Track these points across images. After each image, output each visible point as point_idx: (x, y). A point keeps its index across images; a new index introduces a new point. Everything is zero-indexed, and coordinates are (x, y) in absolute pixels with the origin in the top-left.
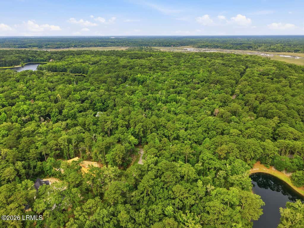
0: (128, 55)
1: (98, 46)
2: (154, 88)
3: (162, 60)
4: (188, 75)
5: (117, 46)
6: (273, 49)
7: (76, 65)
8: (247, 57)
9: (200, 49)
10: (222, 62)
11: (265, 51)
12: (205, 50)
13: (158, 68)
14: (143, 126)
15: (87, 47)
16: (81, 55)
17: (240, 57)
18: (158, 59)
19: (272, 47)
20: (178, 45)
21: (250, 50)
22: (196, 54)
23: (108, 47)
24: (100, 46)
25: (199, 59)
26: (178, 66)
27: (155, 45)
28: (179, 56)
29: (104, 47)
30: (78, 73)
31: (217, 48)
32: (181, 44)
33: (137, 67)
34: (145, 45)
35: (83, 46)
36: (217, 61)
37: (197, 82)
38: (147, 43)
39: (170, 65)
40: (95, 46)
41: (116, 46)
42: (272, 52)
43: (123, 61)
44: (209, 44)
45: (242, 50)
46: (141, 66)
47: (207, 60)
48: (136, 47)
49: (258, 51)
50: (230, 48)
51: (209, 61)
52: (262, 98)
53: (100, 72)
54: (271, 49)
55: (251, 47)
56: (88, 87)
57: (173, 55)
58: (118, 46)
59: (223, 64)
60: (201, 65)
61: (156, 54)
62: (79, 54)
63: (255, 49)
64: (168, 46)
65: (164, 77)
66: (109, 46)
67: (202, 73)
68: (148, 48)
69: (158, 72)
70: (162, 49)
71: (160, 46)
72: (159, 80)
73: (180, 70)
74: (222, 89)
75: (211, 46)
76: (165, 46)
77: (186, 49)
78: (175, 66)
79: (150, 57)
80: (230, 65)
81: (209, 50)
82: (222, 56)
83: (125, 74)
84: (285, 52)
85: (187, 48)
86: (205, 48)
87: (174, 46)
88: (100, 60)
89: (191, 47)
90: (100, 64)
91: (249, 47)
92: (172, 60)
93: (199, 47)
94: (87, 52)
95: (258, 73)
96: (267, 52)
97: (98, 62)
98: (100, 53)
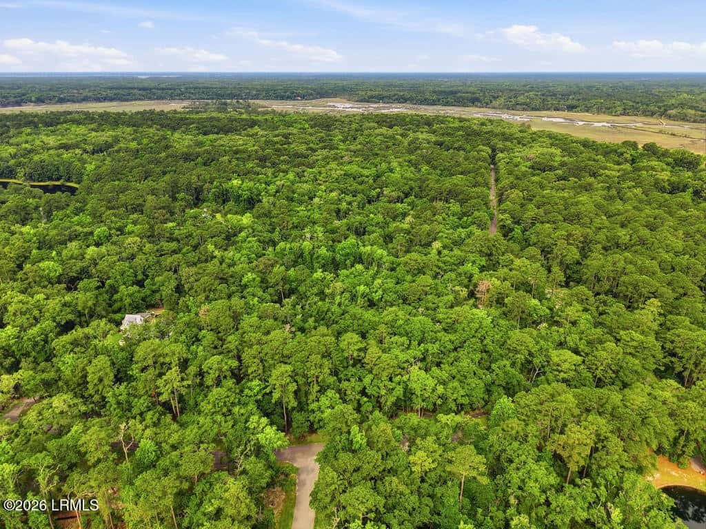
0: (193, 123)
1: (105, 99)
2: (288, 222)
3: (286, 136)
4: (367, 177)
5: (158, 99)
6: (523, 104)
7: (45, 156)
8: (483, 124)
9: (366, 105)
10: (433, 138)
11: (508, 109)
12: (378, 107)
13: (282, 158)
15: (74, 102)
16: (59, 127)
17: (468, 123)
18: (277, 132)
19: (521, 99)
20: (311, 94)
21: (477, 106)
22: (365, 118)
23: (133, 102)
24: (111, 100)
25: (377, 131)
26: (332, 152)
27: (256, 97)
28: (326, 123)
29: (122, 101)
30: (50, 179)
31: (403, 103)
32: (318, 94)
33: (226, 158)
34: (232, 96)
35: (62, 101)
36: (421, 136)
37: (395, 195)
38: (236, 92)
39: (314, 150)
40: (98, 100)
41: (155, 99)
42: (525, 110)
43: (182, 141)
44: (385, 94)
45: (459, 106)
46: (236, 152)
47: (397, 134)
48: (210, 101)
49: (494, 108)
50: (434, 103)
51: (402, 135)
53: (119, 176)
54: (520, 105)
55: (477, 100)
56: (85, 230)
57: (312, 123)
58: (160, 98)
59: (440, 144)
60: (388, 147)
61: (266, 120)
62: (52, 122)
63: (487, 105)
64: (288, 98)
65: (306, 186)
66: (136, 100)
67: (399, 171)
68: (241, 104)
69: (286, 172)
70: (278, 106)
71: (267, 98)
72: (296, 195)
73: (342, 164)
74: (465, 214)
75: (389, 97)
76: (282, 98)
77: (334, 106)
78: (325, 152)
79: (252, 127)
80: (456, 145)
81: (388, 108)
83: (194, 178)
84: (548, 109)
85: (336, 102)
86: (376, 103)
87: (303, 97)
88: (117, 140)
89: (344, 100)
90: (118, 151)
91: (474, 101)
92: (311, 135)
93: (361, 101)
94: (76, 116)
95: (529, 164)
96: (513, 110)
97: (111, 146)
98: (116, 120)
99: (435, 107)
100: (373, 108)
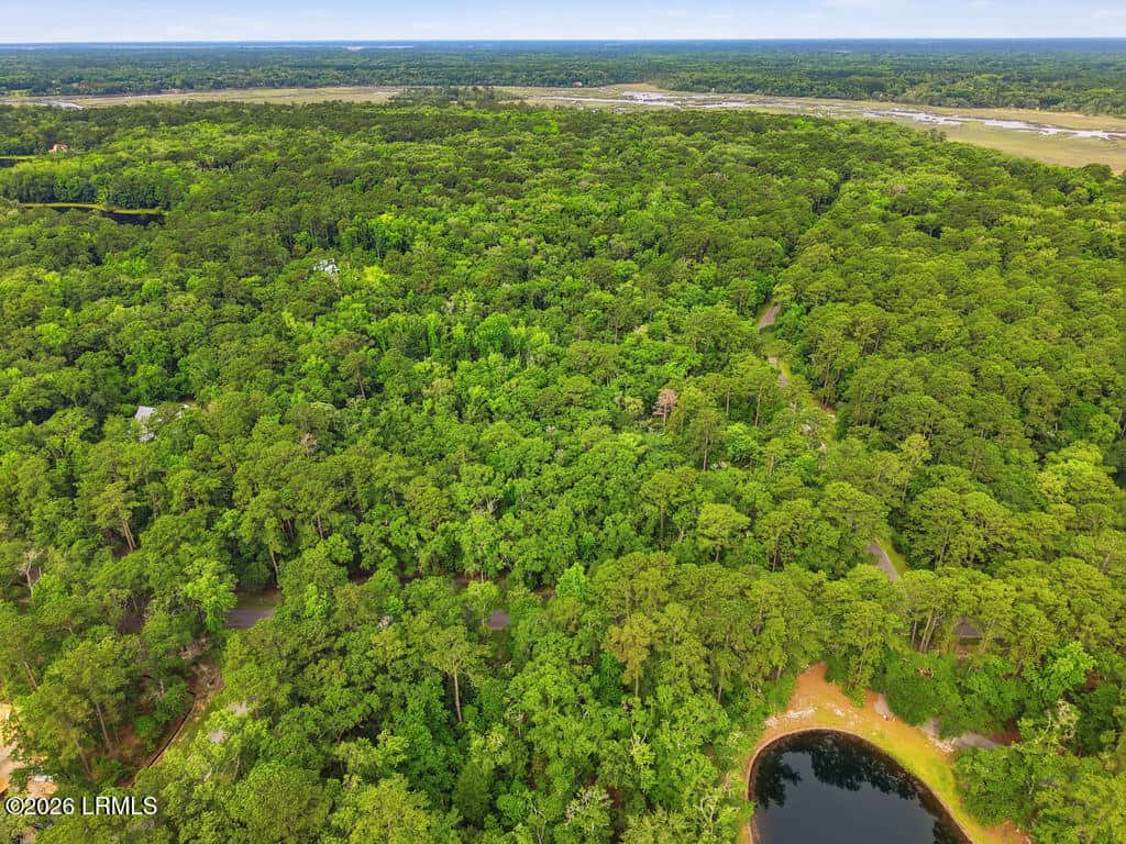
0: (377, 123)
1: (282, 84)
2: (429, 282)
3: (509, 147)
4: (599, 215)
5: (359, 84)
6: (960, 95)
7: (139, 171)
8: (854, 131)
9: (685, 95)
10: (749, 152)
11: (931, 104)
12: (705, 100)
13: (480, 181)
14: (275, 506)
15: (236, 87)
16: (186, 126)
17: (827, 129)
18: (496, 140)
19: (959, 87)
20: (601, 77)
21: (876, 98)
22: (659, 117)
23: (318, 90)
24: (292, 85)
25: (662, 140)
26: (567, 174)
27: (511, 82)
29: (309, 87)
31: (751, 92)
32: (612, 76)
33: (393, 181)
34: (475, 80)
35: (218, 86)
36: (732, 149)
37: (625, 246)
38: (479, 73)
39: (537, 169)
40: (271, 85)
41: (354, 84)
42: (960, 105)
43: (348, 150)
44: (723, 76)
45: (845, 99)
46: (413, 172)
47: (693, 146)
48: (432, 88)
49: (907, 102)
50: (802, 93)
51: (701, 148)
52: (874, 331)
53: (226, 203)
54: (955, 96)
55: (881, 88)
57: (563, 124)
58: (363, 82)
59: (754, 163)
60: (665, 167)
61: (497, 119)
62: (179, 118)
63: (894, 97)
64: (562, 83)
65: (490, 227)
66: (327, 85)
67: (657, 204)
68: (480, 92)
69: (471, 203)
70: (536, 97)
71: (528, 83)
72: (467, 241)
73: (569, 194)
74: (719, 282)
75: (727, 83)
76: (552, 83)
77: (632, 98)
78: (553, 173)
79: (468, 129)
80: (781, 167)
81: (720, 101)
82: (757, 126)
83: (325, 210)
84: (1006, 105)
85: (638, 91)
86: (705, 92)
87: (586, 82)
88: (254, 148)
89: (653, 88)
90: (249, 166)
91: (873, 88)
92: (551, 144)
93: (680, 89)
94: (220, 110)
95: (886, 201)
96: (940, 105)
97: (242, 157)
98: (270, 117)
99: (801, 100)
100: (695, 102)
